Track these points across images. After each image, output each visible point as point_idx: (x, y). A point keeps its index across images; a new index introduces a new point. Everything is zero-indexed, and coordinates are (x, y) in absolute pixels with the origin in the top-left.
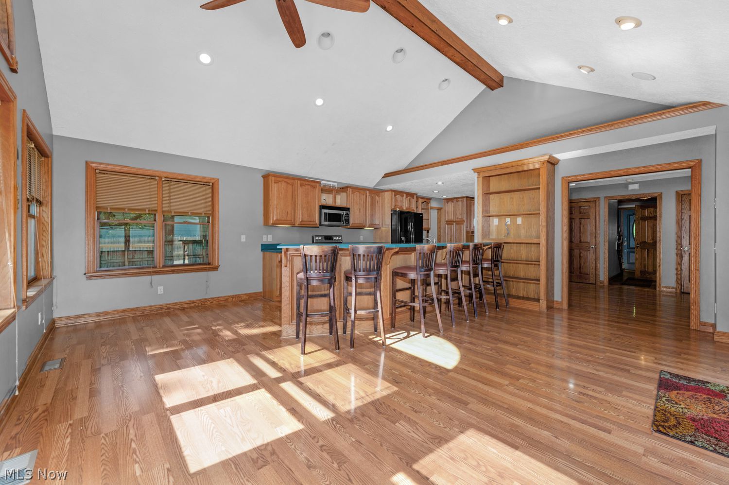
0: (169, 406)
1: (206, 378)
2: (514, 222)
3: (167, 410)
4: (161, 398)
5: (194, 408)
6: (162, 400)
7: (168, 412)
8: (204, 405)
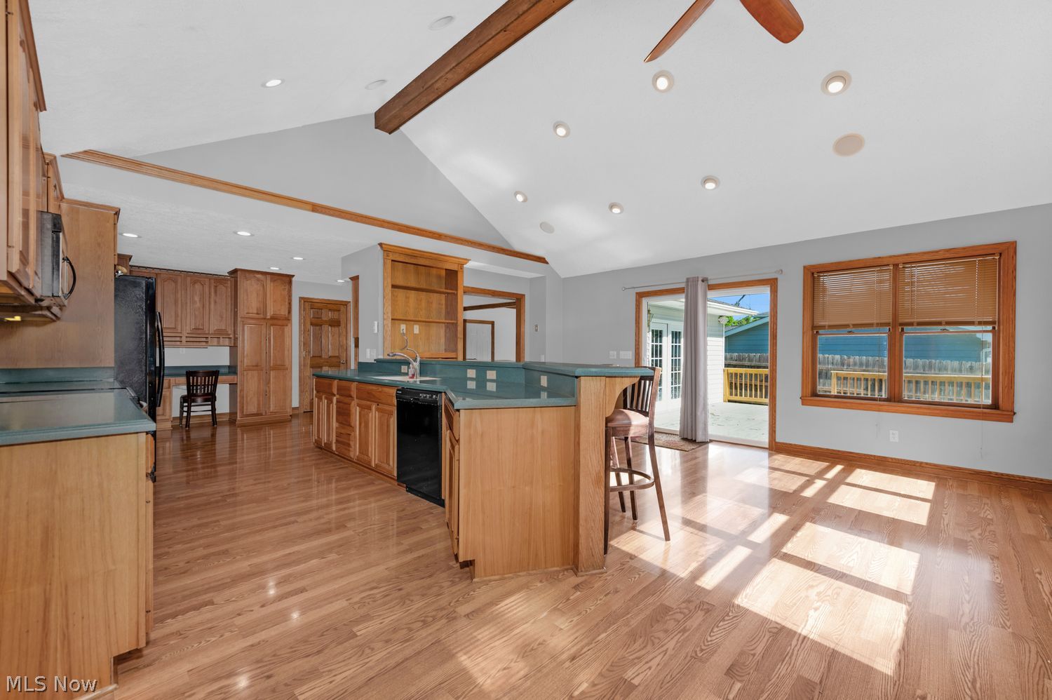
0: (904, 606)
1: (816, 605)
2: (410, 330)
3: (910, 604)
4: (908, 622)
5: (877, 585)
6: (909, 619)
7: (910, 600)
8: (861, 579)
